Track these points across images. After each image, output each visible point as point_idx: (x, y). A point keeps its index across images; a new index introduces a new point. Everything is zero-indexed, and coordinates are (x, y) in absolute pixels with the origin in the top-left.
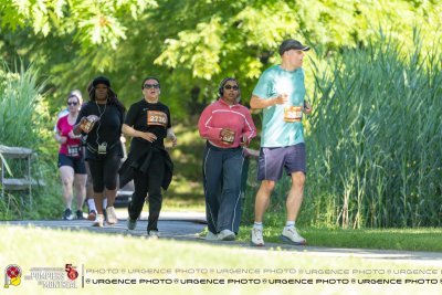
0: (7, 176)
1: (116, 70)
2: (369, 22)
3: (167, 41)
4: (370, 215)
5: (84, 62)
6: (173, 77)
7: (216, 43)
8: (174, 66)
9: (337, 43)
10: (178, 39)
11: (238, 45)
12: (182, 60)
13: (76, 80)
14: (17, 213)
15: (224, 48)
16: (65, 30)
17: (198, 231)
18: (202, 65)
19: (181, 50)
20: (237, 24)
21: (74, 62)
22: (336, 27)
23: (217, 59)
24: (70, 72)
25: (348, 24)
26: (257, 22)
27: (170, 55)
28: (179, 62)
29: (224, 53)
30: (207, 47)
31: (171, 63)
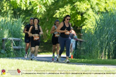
2: (109, 5)
3: (56, 11)
4: (110, 56)
5: (35, 16)
7: (69, 11)
8: (59, 17)
9: (101, 11)
10: (59, 10)
11: (75, 11)
15: (71, 12)
16: (30, 8)
17: (64, 60)
19: (60, 13)
20: (74, 6)
21: (32, 16)
22: (100, 6)
25: (103, 5)
26: (80, 6)
29: (71, 14)
30: (67, 12)
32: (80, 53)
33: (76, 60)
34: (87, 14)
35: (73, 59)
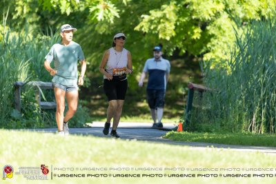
0: (42, 100)
1: (110, 33)
2: (268, 4)
3: (142, 16)
4: (270, 125)
5: (90, 28)
6: (146, 38)
7: (173, 17)
8: (147, 31)
9: (248, 17)
10: (149, 14)
11: (187, 18)
12: (152, 28)
13: (85, 39)
14: (48, 123)
15: (178, 20)
16: (79, 8)
17: (162, 135)
18: (164, 31)
19: (151, 22)
20: (186, 5)
21: (84, 28)
22: (248, 7)
23: (174, 27)
24: (81, 34)
25: (255, 5)
26: (199, 4)
27: (144, 25)
28: (150, 29)
29: (178, 24)
30: (167, 19)
31: (145, 29)
32: (200, 118)
33: (191, 134)
34: (215, 25)
35: (182, 133)
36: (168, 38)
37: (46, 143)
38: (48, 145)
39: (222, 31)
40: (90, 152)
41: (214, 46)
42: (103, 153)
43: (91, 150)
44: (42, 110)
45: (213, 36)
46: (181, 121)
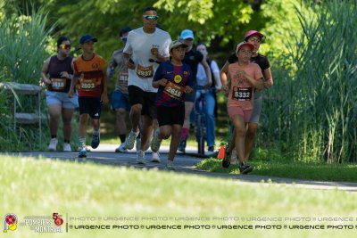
6: (170, 20)
8: (172, 10)
12: (179, 5)
13: (81, 21)
14: (27, 145)
18: (197, 10)
21: (80, 3)
23: (211, 5)
24: (76, 12)
28: (175, 5)
31: (169, 7)
34: (272, 3)
36: (202, 21)
37: (25, 172)
38: (26, 176)
39: (282, 13)
40: (89, 187)
41: (270, 34)
42: (108, 188)
43: (90, 183)
44: (18, 125)
45: (269, 19)
46: (222, 144)
